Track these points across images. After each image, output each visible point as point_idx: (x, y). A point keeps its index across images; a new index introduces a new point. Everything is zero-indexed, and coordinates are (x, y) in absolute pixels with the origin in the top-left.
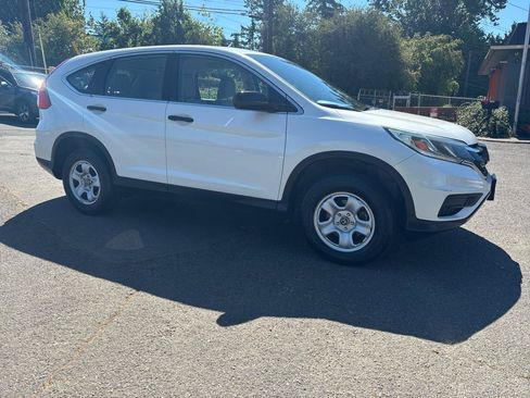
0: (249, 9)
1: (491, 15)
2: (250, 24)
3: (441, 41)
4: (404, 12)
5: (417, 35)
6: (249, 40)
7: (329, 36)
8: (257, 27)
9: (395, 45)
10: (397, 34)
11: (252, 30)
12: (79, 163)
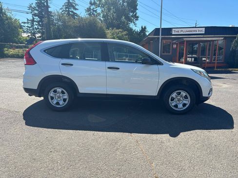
0: (30, 11)
1: (134, 22)
2: (31, 18)
3: (120, 31)
4: (102, 19)
5: (110, 28)
6: (32, 26)
7: (77, 27)
8: (35, 20)
9: (105, 33)
10: (104, 28)
11: (33, 21)
12: (55, 89)
